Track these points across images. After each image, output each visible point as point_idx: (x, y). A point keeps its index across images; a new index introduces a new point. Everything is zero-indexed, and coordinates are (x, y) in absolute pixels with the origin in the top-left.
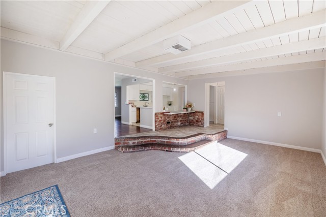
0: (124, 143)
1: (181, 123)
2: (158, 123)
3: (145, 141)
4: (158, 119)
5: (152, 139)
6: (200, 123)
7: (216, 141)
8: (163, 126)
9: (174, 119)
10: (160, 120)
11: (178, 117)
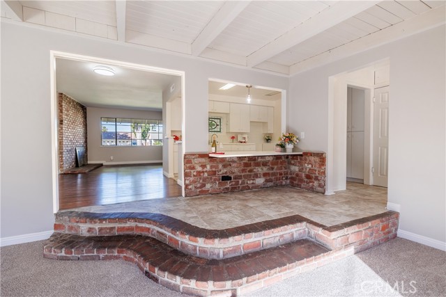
0: (71, 228)
1: (267, 181)
2: (192, 179)
3: (123, 229)
4: (194, 168)
5: (140, 225)
6: (316, 183)
7: (352, 249)
8: (208, 186)
9: (243, 171)
10: (199, 173)
11: (258, 165)
